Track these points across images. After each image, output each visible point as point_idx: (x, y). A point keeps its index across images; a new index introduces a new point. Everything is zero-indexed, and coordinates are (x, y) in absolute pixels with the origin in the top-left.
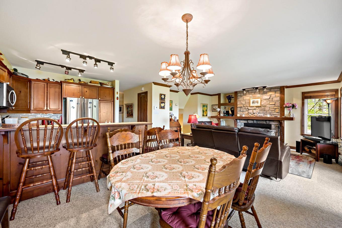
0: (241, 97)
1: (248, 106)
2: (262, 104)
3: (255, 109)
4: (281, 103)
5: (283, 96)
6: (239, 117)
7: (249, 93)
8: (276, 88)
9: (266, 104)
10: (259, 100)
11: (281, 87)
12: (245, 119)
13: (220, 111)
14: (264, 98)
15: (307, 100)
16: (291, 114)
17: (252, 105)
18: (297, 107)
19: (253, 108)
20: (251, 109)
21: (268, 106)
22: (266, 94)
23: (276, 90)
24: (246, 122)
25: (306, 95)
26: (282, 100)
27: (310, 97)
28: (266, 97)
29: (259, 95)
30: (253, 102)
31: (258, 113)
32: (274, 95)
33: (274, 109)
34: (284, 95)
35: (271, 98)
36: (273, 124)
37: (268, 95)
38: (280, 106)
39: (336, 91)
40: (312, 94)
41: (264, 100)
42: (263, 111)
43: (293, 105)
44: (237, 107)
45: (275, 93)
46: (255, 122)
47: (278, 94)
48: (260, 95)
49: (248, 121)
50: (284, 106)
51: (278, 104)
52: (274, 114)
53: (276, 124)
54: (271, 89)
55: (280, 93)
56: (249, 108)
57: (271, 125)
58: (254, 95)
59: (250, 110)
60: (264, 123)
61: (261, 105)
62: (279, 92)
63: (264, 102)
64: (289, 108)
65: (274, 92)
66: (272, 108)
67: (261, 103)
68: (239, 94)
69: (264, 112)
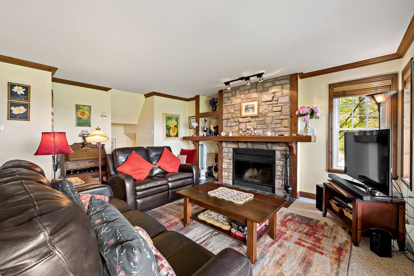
0: (228, 100)
1: (239, 115)
2: (260, 111)
3: (249, 122)
4: (291, 108)
5: (295, 92)
6: (224, 137)
7: (240, 91)
8: (282, 79)
9: (266, 111)
10: (256, 104)
11: (291, 75)
12: (234, 142)
13: (198, 127)
14: (263, 100)
15: (338, 99)
16: (309, 129)
17: (244, 114)
18: (318, 115)
19: (246, 120)
20: (243, 121)
21: (269, 114)
22: (266, 92)
23: (284, 82)
24: (235, 146)
25: (336, 90)
26: (294, 102)
27: (344, 94)
28: (266, 97)
29: (255, 95)
30: (247, 109)
31: (252, 129)
32: (279, 92)
33: (279, 121)
34: (297, 91)
35: (275, 99)
36: (277, 150)
37: (270, 93)
38: (289, 113)
39: (394, 77)
40: (347, 87)
41: (263, 104)
42: (262, 125)
43: (311, 109)
44: (223, 120)
45: (282, 88)
46: (250, 146)
47: (287, 91)
48: (258, 93)
49: (239, 144)
50: (297, 113)
51: (287, 110)
52: (280, 129)
53: (282, 151)
54: (274, 81)
55: (290, 88)
56: (241, 120)
57: (274, 152)
58: (249, 96)
59: (241, 124)
60: (264, 147)
61: (259, 113)
62: (288, 86)
63: (265, 107)
64: (304, 117)
65: (280, 87)
66: (277, 118)
67: (258, 109)
68: (225, 95)
69: (264, 127)
